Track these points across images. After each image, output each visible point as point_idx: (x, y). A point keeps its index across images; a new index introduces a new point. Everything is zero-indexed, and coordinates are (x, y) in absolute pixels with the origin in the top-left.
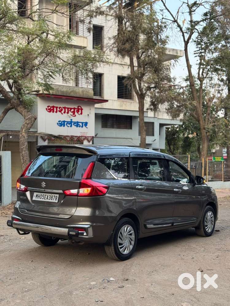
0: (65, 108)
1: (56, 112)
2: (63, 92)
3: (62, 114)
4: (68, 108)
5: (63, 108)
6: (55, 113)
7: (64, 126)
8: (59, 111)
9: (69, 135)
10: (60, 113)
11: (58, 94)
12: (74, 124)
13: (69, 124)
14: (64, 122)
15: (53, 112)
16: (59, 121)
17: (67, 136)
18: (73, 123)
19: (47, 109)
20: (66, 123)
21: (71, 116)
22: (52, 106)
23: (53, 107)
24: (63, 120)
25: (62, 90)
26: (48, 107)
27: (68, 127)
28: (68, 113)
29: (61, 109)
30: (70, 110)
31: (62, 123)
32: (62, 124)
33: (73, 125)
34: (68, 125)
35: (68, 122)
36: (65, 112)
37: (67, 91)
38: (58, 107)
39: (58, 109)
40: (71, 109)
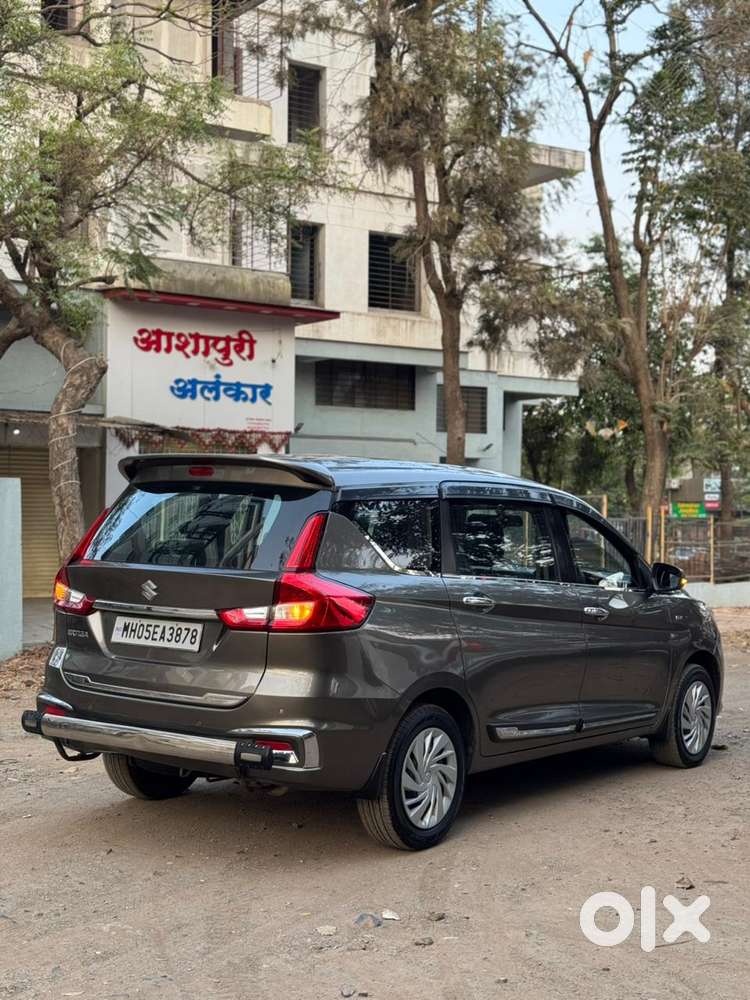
0: (196, 337)
1: (168, 350)
2: (191, 284)
3: (187, 356)
4: (207, 339)
5: (191, 336)
6: (163, 352)
7: (193, 397)
8: (179, 348)
9: (211, 428)
10: (180, 354)
11: (173, 291)
12: (225, 391)
13: (210, 391)
14: (194, 382)
15: (158, 350)
16: (177, 381)
17: (203, 430)
18: (222, 388)
19: (136, 340)
20: (199, 387)
21: (218, 365)
22: (155, 328)
23: (159, 333)
24: (190, 378)
25: (188, 278)
26: (141, 332)
27: (207, 402)
28: (206, 353)
29: (183, 339)
30: (215, 345)
31: (185, 386)
32: (186, 389)
33: (222, 394)
34: (206, 393)
35: (206, 385)
36: (195, 352)
37: (202, 281)
38: (172, 334)
39: (174, 341)
40: (217, 340)
